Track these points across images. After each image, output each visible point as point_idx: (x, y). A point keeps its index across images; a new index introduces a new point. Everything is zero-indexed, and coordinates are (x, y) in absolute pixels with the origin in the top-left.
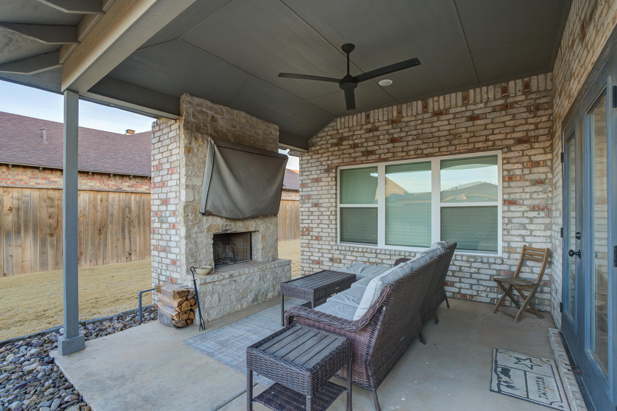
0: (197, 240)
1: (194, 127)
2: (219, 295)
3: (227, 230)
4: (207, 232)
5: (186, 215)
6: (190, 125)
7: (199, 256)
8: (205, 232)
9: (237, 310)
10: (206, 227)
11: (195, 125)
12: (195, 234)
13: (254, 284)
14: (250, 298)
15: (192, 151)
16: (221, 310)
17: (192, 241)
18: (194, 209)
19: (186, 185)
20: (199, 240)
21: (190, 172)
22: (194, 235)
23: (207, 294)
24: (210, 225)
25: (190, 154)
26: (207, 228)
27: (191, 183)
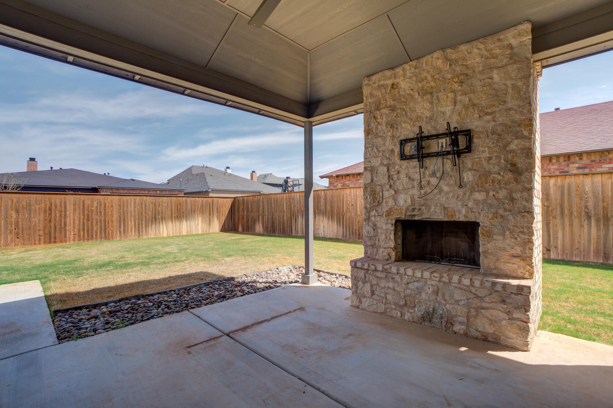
0: (376, 223)
1: (373, 106)
2: (372, 286)
3: (414, 215)
4: (386, 216)
5: (365, 197)
6: (368, 107)
7: (379, 241)
8: (384, 215)
9: (394, 315)
10: (385, 210)
11: (374, 104)
12: (373, 217)
13: (424, 296)
14: (418, 312)
15: (371, 132)
16: (373, 305)
17: (370, 224)
18: (372, 191)
19: (365, 167)
20: (379, 224)
21: (368, 154)
22: (373, 219)
23: (359, 279)
24: (390, 209)
25: (369, 136)
26: (386, 212)
27: (369, 165)
